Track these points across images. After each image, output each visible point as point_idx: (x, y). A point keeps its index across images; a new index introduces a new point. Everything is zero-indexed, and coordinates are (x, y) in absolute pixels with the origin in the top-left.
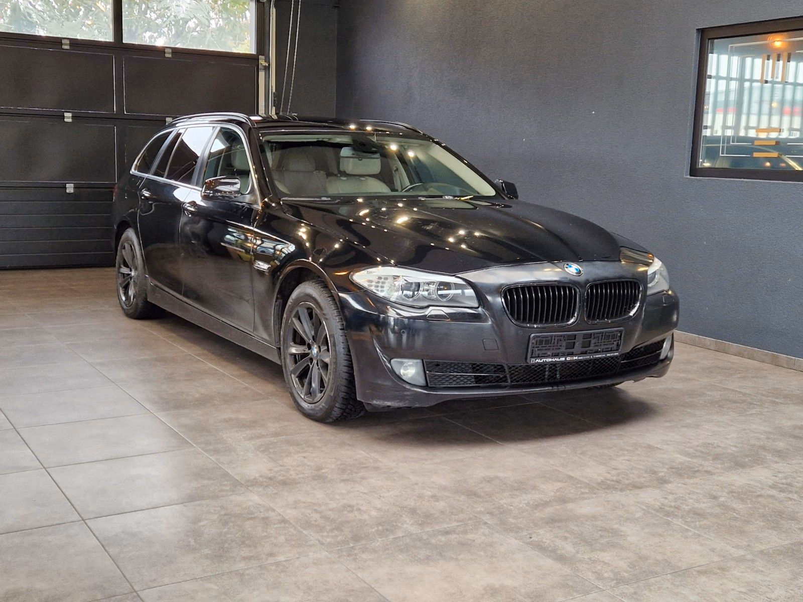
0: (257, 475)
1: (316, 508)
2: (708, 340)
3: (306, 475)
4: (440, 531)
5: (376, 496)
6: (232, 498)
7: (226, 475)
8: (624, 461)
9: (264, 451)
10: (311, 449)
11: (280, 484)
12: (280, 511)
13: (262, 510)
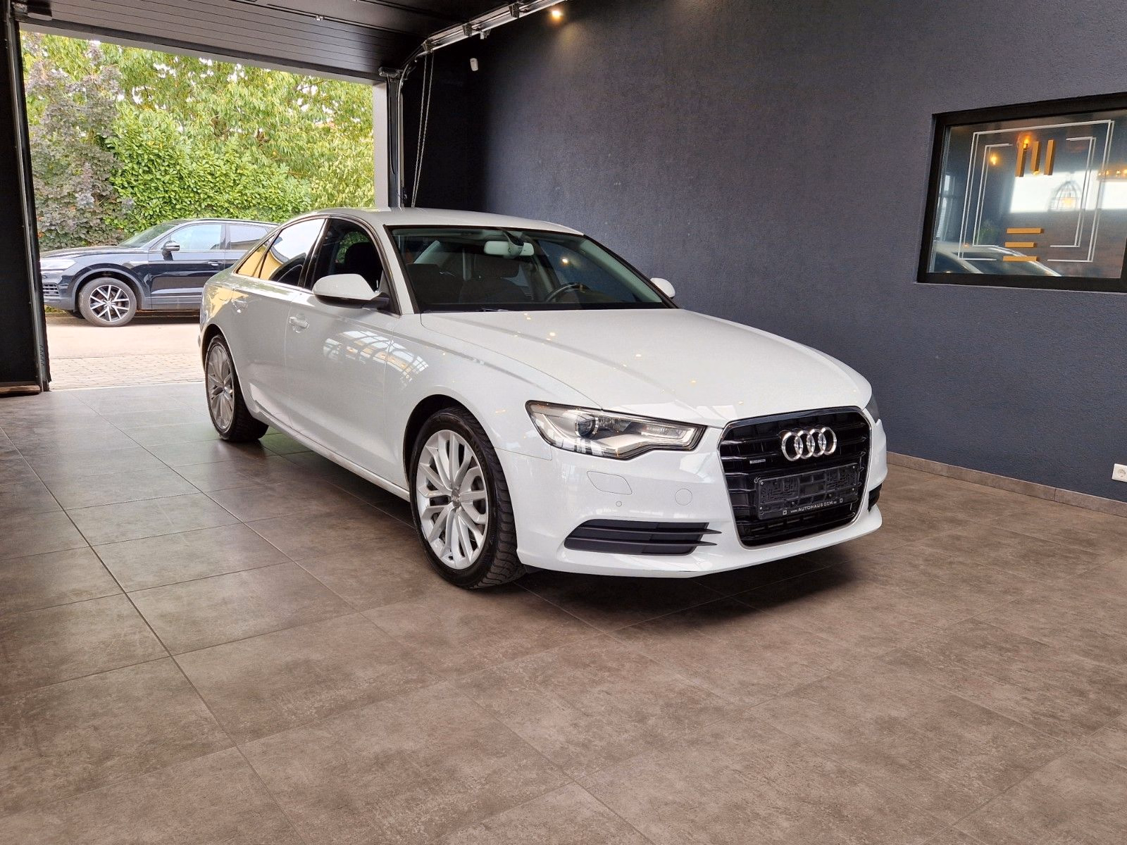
0: (562, 738)
1: (692, 817)
2: (938, 466)
5: (759, 777)
6: (551, 799)
7: (516, 741)
8: (1023, 673)
9: (545, 683)
10: (607, 674)
11: (605, 758)
12: (641, 828)
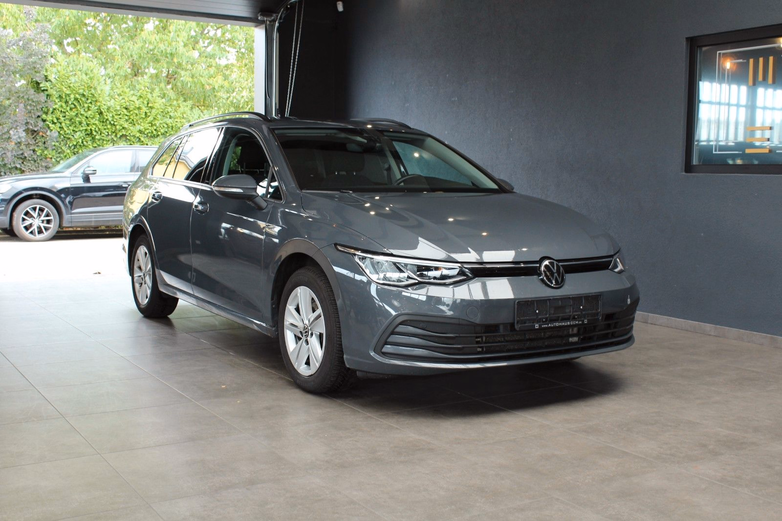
0: (313, 458)
1: (382, 489)
2: (708, 327)
3: (363, 458)
4: (515, 509)
5: (439, 476)
6: (294, 480)
7: (281, 459)
8: (671, 436)
9: (314, 436)
10: (360, 433)
11: (338, 467)
12: (346, 493)
13: (327, 492)
